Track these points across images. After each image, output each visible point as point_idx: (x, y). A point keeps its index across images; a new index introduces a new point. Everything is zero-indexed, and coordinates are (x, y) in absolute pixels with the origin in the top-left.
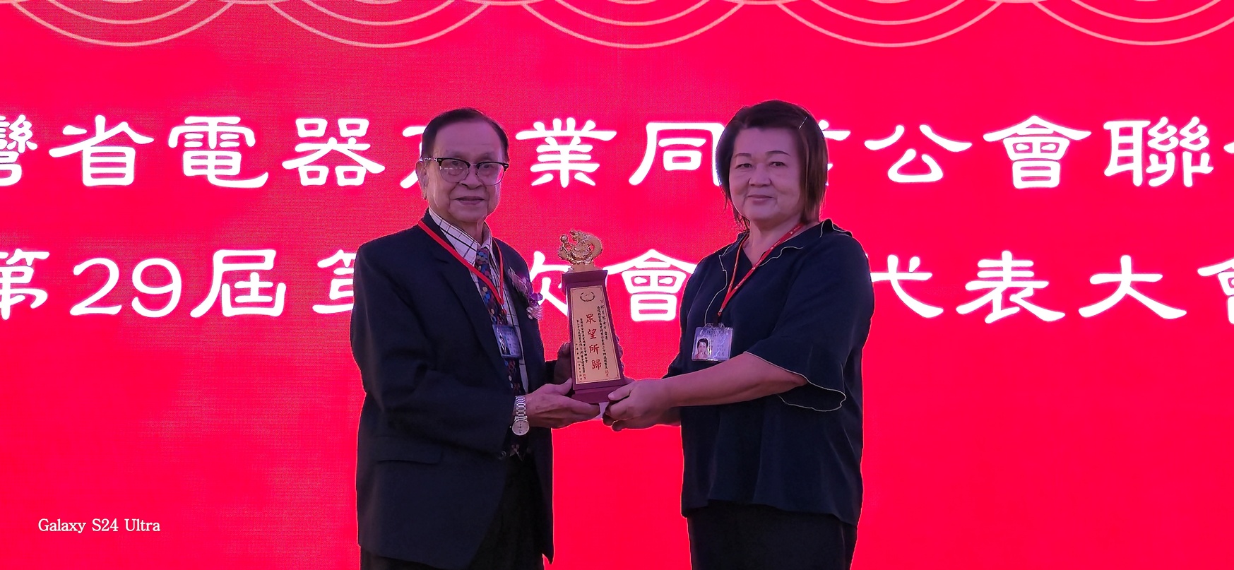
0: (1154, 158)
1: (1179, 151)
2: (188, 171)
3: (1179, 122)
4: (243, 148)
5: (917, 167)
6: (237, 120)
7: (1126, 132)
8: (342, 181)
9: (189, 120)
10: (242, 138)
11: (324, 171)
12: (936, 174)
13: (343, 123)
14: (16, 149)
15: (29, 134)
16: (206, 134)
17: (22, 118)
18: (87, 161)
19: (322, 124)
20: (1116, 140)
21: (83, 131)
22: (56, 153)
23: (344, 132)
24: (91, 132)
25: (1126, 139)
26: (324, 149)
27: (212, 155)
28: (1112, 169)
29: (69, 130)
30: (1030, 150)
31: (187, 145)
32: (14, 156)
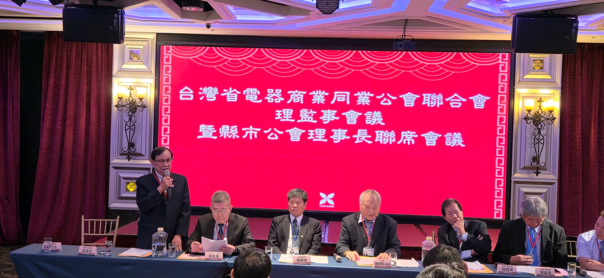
0: (432, 101)
1: (437, 100)
2: (247, 99)
3: (437, 94)
4: (257, 95)
5: (386, 102)
6: (256, 89)
7: (427, 96)
8: (276, 102)
9: (247, 89)
10: (257, 93)
11: (273, 99)
12: (390, 103)
13: (276, 90)
14: (214, 94)
15: (217, 91)
16: (250, 92)
17: (216, 88)
18: (228, 96)
19: (272, 90)
20: (425, 97)
21: (227, 91)
22: (222, 95)
23: (277, 92)
24: (229, 91)
25: (427, 98)
26: (273, 95)
27: (251, 96)
28: (424, 103)
29: (225, 90)
30: (408, 99)
31: (247, 94)
32: (214, 95)
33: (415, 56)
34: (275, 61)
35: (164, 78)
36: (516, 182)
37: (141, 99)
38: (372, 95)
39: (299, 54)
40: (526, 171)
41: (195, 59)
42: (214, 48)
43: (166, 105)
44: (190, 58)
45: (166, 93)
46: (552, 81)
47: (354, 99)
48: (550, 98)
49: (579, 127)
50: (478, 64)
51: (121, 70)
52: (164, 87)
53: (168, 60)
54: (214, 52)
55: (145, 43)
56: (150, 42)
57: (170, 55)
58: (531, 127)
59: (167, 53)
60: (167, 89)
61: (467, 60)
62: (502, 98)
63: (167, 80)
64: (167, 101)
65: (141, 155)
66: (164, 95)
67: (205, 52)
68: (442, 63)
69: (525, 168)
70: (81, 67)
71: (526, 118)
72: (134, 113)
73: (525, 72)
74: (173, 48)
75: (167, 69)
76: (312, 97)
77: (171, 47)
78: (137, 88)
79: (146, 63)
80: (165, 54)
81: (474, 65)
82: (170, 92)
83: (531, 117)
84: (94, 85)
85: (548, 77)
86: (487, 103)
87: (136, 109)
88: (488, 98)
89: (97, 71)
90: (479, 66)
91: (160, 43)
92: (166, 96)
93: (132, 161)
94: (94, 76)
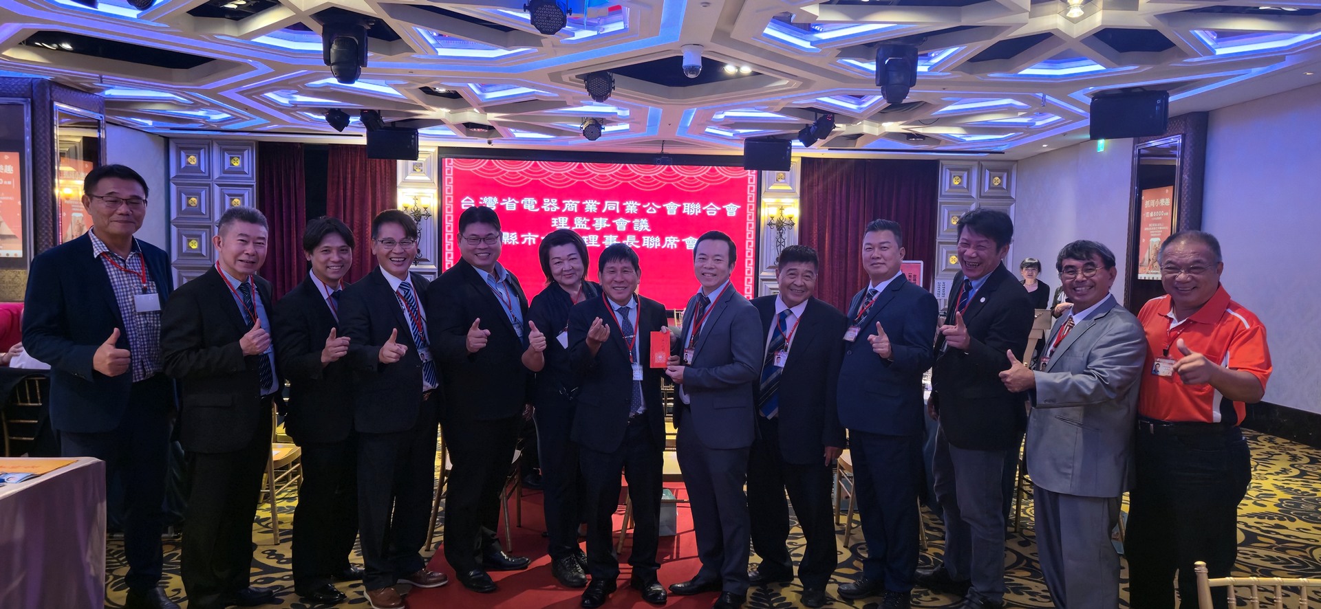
0: (691, 210)
1: (695, 209)
2: (525, 208)
3: (695, 204)
5: (651, 210)
6: (533, 199)
7: (687, 205)
8: (552, 210)
9: (526, 199)
10: (534, 202)
11: (549, 208)
12: (655, 211)
15: (497, 201)
16: (528, 201)
17: (495, 198)
21: (506, 200)
23: (552, 202)
25: (687, 207)
27: (529, 205)
30: (671, 208)
33: (676, 169)
34: (550, 173)
35: (447, 189)
36: (763, 280)
37: (426, 208)
38: (639, 204)
39: (573, 166)
40: (772, 270)
41: (475, 171)
42: (492, 161)
43: (449, 215)
44: (471, 170)
45: (448, 203)
46: (793, 192)
47: (623, 208)
48: (791, 206)
49: (815, 232)
50: (730, 177)
51: (405, 181)
52: (447, 197)
53: (449, 172)
54: (493, 164)
55: (427, 156)
56: (432, 155)
57: (452, 167)
58: (774, 231)
59: (448, 165)
60: (449, 199)
61: (721, 173)
62: (751, 207)
63: (449, 191)
64: (449, 210)
65: (427, 260)
66: (446, 204)
67: (484, 164)
68: (699, 175)
69: (770, 267)
70: (366, 178)
71: (770, 224)
72: (420, 220)
73: (771, 184)
74: (454, 161)
75: (449, 180)
76: (584, 206)
77: (452, 159)
78: (422, 198)
79: (429, 174)
80: (446, 166)
81: (726, 178)
82: (452, 201)
83: (775, 222)
84: (379, 195)
85: (789, 188)
86: (738, 211)
87: (420, 217)
88: (739, 207)
89: (381, 182)
90: (732, 179)
91: (441, 156)
92: (449, 205)
93: (418, 266)
94: (379, 186)
